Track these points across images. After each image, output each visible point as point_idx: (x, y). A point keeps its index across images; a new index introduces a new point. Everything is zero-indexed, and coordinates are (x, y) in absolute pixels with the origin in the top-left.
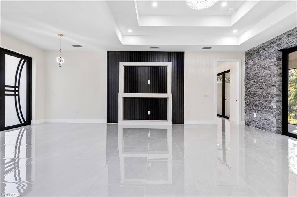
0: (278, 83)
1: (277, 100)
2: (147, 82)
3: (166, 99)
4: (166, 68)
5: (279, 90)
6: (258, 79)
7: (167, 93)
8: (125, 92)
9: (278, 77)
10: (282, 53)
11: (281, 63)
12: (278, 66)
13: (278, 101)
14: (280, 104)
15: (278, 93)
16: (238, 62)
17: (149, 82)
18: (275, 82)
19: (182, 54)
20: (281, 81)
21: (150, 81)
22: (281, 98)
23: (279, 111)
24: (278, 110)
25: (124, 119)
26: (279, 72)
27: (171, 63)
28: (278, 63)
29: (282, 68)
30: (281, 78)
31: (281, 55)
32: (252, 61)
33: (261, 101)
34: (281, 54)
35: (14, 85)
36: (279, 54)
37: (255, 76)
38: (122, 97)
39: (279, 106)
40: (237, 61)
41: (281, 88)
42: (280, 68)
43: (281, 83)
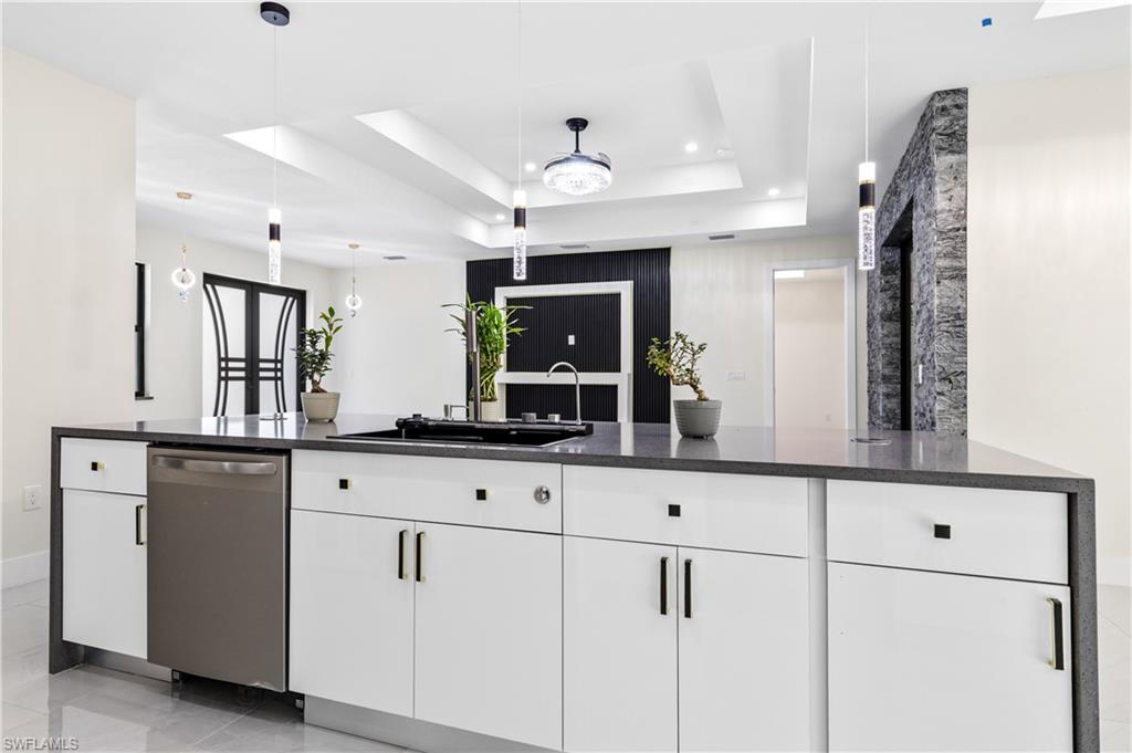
0: (888, 341)
1: (885, 390)
2: (567, 342)
5: (891, 363)
9: (887, 324)
10: (899, 251)
12: (886, 290)
13: (887, 396)
15: (887, 372)
16: (846, 268)
17: (571, 340)
19: (661, 255)
20: (896, 336)
22: (899, 386)
26: (890, 308)
28: (887, 282)
29: (899, 295)
35: (273, 357)
39: (892, 411)
40: (843, 266)
43: (898, 340)
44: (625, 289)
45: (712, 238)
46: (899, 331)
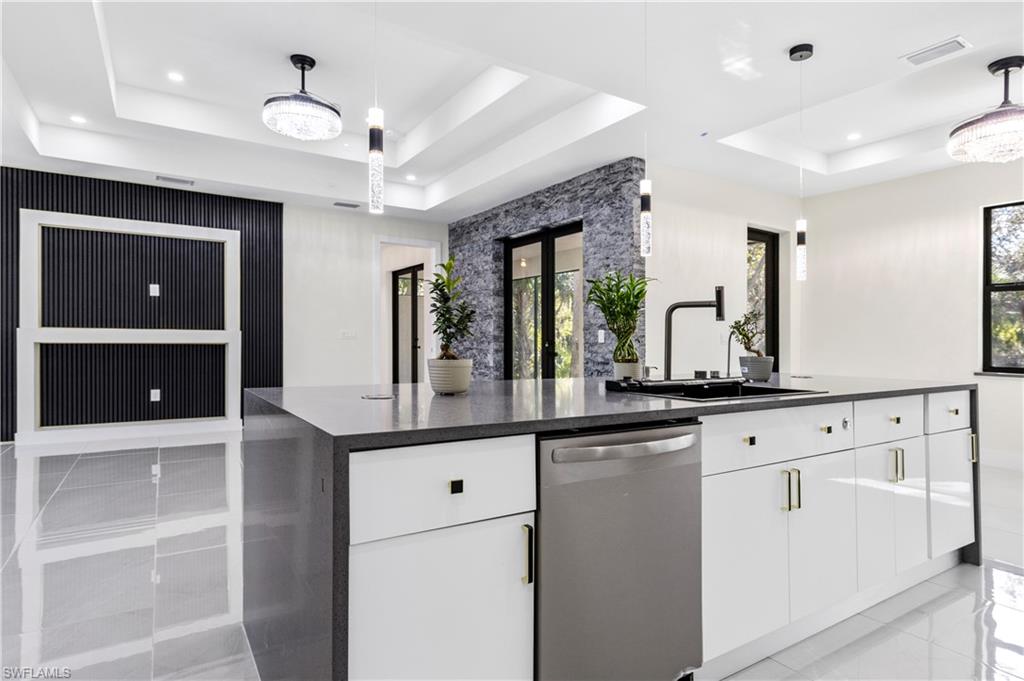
0: (497, 310)
3: (220, 350)
4: (220, 247)
6: (470, 297)
7: (223, 329)
8: (46, 322)
11: (502, 268)
14: (500, 356)
15: (496, 333)
17: (154, 290)
18: (492, 309)
21: (157, 286)
23: (498, 374)
24: (497, 370)
25: (42, 425)
27: (239, 232)
30: (502, 299)
31: (502, 250)
32: (460, 251)
33: (474, 351)
34: (501, 248)
36: (497, 246)
37: (466, 289)
38: (35, 344)
41: (502, 321)
42: (500, 279)
43: (502, 310)
44: (231, 240)
45: (336, 204)
46: (503, 304)
